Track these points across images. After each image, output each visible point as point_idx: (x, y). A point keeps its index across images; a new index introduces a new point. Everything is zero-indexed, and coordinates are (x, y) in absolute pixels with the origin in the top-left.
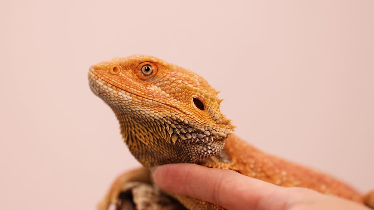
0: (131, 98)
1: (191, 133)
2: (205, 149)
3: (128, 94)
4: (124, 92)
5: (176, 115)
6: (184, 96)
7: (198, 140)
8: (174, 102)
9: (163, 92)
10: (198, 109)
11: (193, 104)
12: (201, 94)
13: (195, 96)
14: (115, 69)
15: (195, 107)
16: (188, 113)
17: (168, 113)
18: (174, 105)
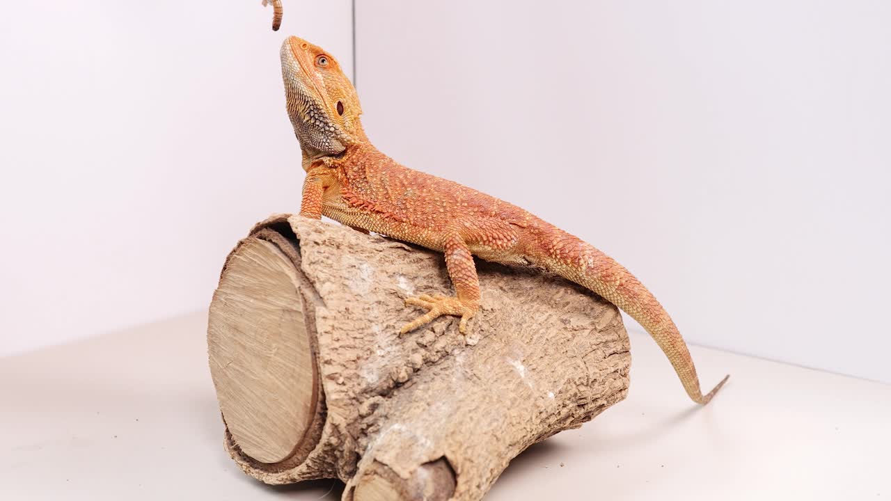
0: (298, 69)
1: (321, 121)
2: (324, 140)
3: (299, 66)
4: (297, 63)
5: (319, 102)
6: (334, 94)
7: (323, 130)
8: (324, 92)
9: (323, 82)
10: (337, 113)
11: (336, 105)
12: (347, 102)
13: (342, 100)
14: (305, 45)
15: (336, 107)
16: (328, 106)
17: (314, 96)
18: (322, 94)
